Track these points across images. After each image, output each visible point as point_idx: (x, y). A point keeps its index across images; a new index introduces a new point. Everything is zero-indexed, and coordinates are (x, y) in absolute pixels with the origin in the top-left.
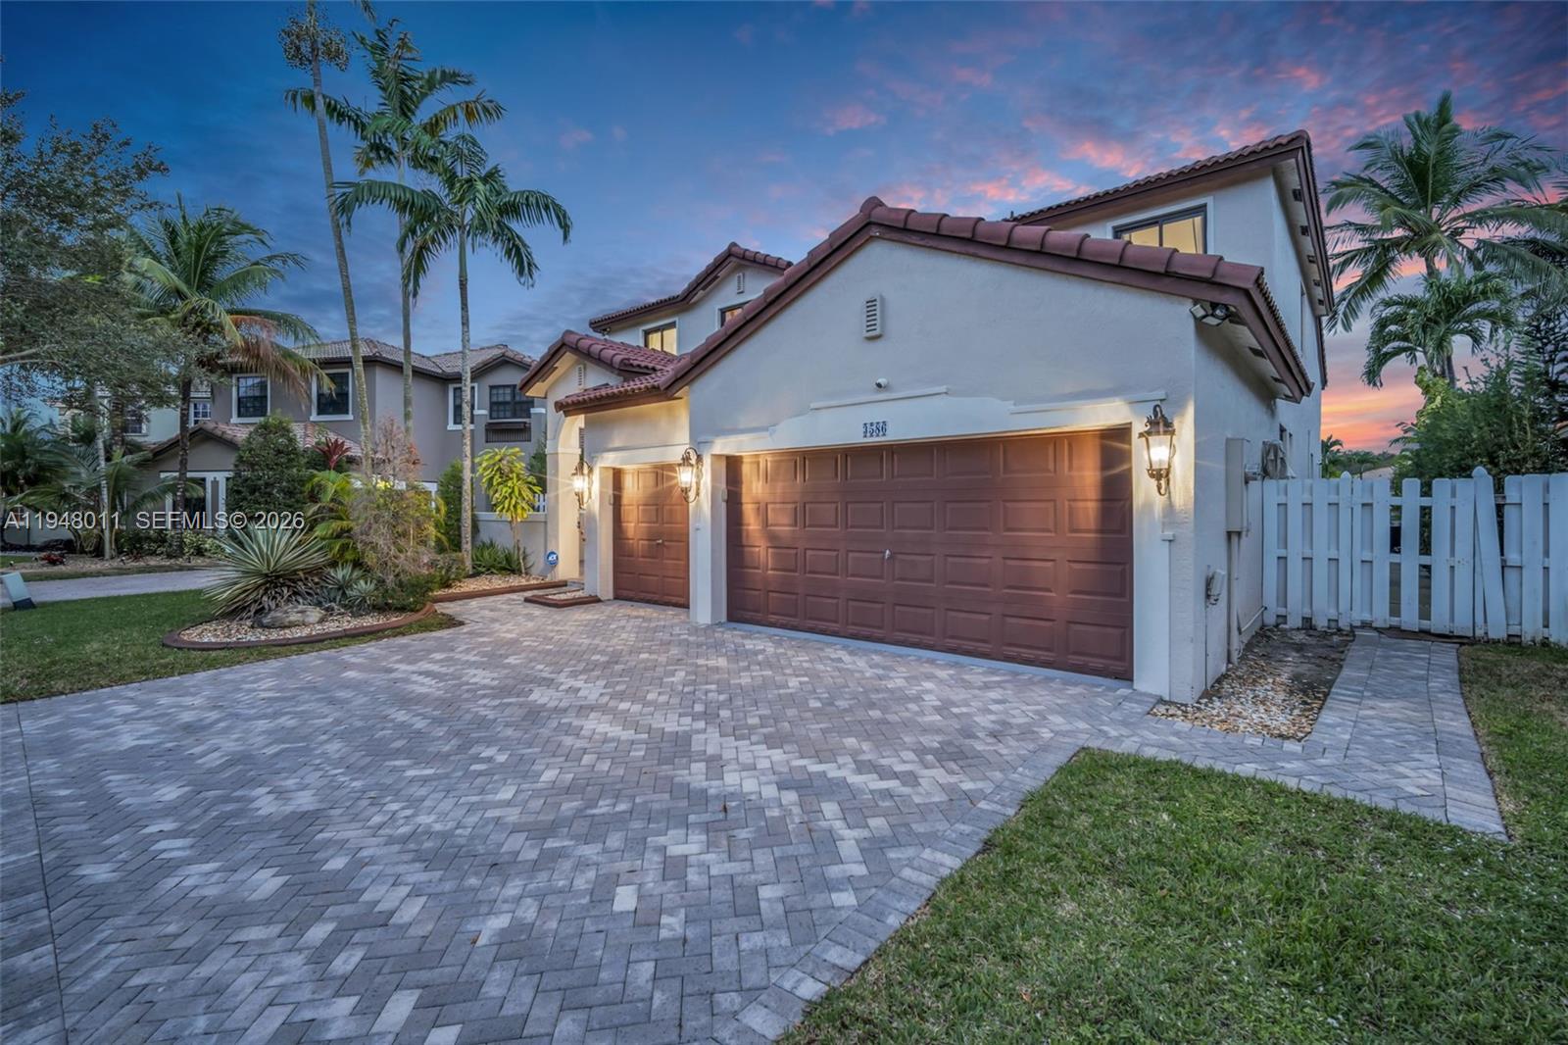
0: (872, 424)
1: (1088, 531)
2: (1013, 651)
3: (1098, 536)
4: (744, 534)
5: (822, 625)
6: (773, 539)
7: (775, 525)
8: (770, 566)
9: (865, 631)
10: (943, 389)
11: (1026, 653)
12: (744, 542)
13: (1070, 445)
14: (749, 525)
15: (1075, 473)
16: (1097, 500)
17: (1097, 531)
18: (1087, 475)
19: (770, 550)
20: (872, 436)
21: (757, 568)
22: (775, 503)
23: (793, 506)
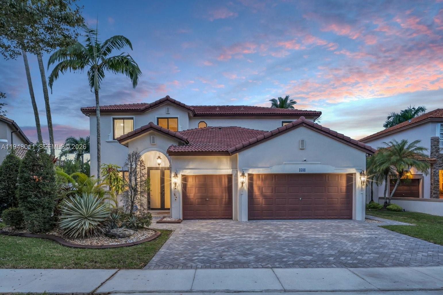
0: (301, 169)
1: (344, 193)
2: (329, 217)
3: (346, 193)
4: (254, 196)
5: (281, 217)
6: (265, 197)
7: (265, 193)
8: (263, 204)
9: (294, 217)
10: (320, 163)
11: (332, 217)
12: (254, 198)
13: (341, 176)
14: (256, 193)
15: (342, 182)
16: (345, 187)
17: (345, 192)
18: (343, 182)
19: (263, 200)
20: (301, 171)
21: (259, 205)
22: (265, 187)
23: (272, 188)
